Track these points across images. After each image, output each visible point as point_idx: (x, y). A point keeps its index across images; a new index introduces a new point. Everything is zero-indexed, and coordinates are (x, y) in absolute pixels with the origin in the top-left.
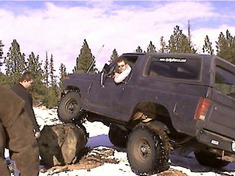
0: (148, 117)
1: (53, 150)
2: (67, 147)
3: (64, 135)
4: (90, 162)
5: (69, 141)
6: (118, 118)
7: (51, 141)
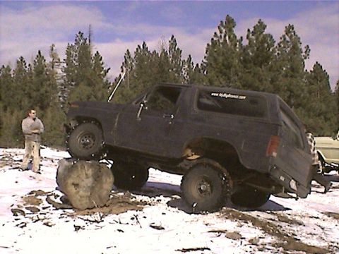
0: (195, 154)
1: (85, 191)
2: (101, 188)
3: (100, 174)
4: (122, 204)
5: (104, 180)
6: (164, 155)
7: (83, 181)
